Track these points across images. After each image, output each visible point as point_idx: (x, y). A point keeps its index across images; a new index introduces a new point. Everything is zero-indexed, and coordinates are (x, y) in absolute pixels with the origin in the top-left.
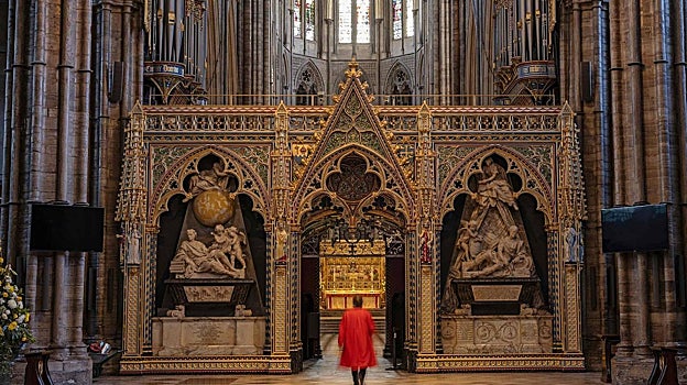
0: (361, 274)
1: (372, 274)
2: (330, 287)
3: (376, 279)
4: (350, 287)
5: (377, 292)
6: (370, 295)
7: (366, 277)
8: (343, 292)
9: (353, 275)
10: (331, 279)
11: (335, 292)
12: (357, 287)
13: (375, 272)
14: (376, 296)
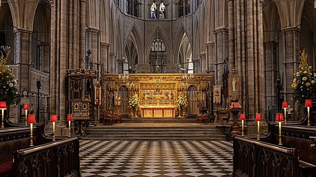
0: (163, 96)
1: (170, 96)
2: (143, 104)
3: (172, 98)
4: (156, 104)
5: (173, 106)
6: (168, 109)
7: (166, 97)
8: (151, 107)
9: (158, 96)
10: (144, 98)
11: (146, 106)
12: (160, 104)
13: (172, 94)
14: (173, 109)
